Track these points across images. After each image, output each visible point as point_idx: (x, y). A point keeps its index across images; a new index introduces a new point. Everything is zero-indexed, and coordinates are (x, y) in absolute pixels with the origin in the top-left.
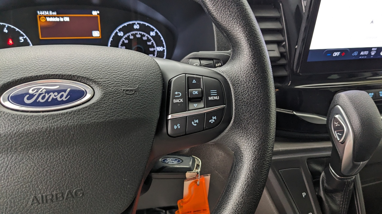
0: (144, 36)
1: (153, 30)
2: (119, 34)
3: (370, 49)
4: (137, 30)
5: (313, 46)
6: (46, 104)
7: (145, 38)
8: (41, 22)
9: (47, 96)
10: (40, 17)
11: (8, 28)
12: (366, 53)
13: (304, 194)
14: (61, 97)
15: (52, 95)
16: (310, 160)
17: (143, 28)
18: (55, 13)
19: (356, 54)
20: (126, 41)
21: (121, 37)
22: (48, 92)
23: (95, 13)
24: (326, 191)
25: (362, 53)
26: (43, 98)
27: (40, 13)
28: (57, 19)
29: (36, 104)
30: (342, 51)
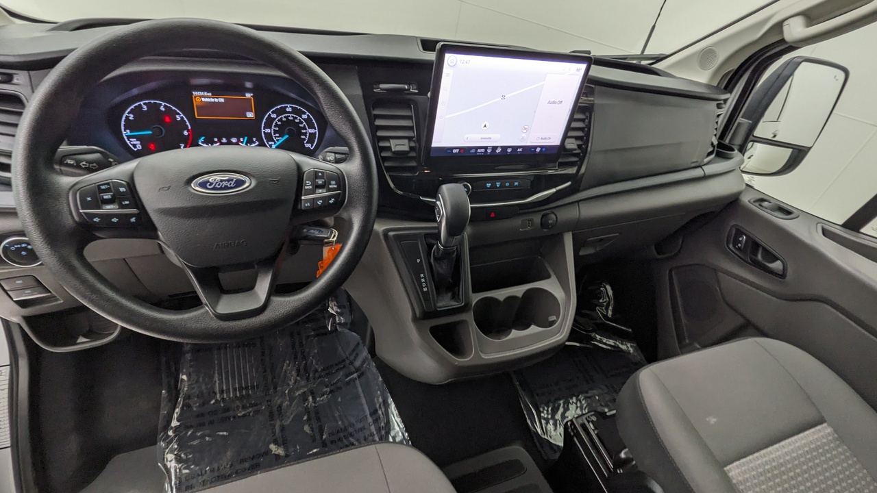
0: (296, 118)
1: (305, 113)
2: (272, 116)
3: (486, 148)
4: (289, 112)
5: (434, 145)
6: (221, 189)
7: (297, 121)
8: (196, 102)
9: (221, 184)
10: (195, 97)
11: (165, 106)
12: (483, 150)
13: (418, 261)
14: (230, 184)
15: (225, 183)
16: (426, 235)
17: (295, 111)
18: (210, 94)
19: (473, 151)
20: (279, 123)
21: (275, 119)
22: (222, 181)
23: (248, 95)
24: (436, 259)
25: (479, 151)
26: (219, 185)
27: (195, 93)
28: (212, 100)
29: (214, 189)
30: (460, 148)
